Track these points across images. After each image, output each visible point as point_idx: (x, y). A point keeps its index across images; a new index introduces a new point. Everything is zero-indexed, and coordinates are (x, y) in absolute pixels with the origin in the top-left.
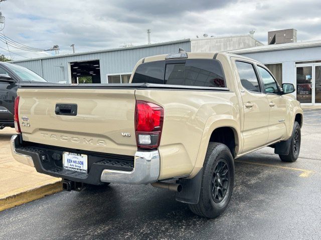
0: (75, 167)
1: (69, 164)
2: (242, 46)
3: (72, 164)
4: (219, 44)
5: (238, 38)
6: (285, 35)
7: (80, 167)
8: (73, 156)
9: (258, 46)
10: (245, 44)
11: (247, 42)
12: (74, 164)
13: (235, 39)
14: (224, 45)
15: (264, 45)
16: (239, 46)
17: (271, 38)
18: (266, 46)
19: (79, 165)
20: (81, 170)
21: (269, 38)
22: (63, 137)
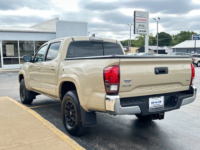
0: (156, 105)
20: (160, 106)
22: (156, 88)
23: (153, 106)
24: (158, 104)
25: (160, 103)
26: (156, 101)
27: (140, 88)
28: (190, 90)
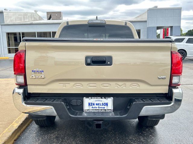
0: (98, 109)
1: (91, 107)
2: (33, 19)
3: (94, 106)
4: (20, 16)
5: (31, 14)
6: (57, 15)
7: (104, 108)
8: (96, 100)
9: (41, 20)
10: (34, 18)
11: (35, 17)
12: (97, 106)
13: (29, 15)
14: (23, 17)
15: (44, 20)
16: (31, 18)
17: (49, 16)
18: (46, 21)
19: (104, 106)
20: (105, 110)
21: (47, 16)
22: (90, 85)
23: (91, 109)
24: (101, 108)
25: (105, 107)
26: (97, 102)
27: (64, 83)
28: (170, 93)
